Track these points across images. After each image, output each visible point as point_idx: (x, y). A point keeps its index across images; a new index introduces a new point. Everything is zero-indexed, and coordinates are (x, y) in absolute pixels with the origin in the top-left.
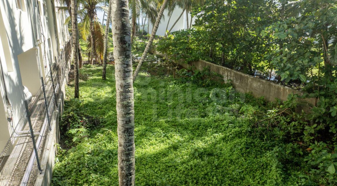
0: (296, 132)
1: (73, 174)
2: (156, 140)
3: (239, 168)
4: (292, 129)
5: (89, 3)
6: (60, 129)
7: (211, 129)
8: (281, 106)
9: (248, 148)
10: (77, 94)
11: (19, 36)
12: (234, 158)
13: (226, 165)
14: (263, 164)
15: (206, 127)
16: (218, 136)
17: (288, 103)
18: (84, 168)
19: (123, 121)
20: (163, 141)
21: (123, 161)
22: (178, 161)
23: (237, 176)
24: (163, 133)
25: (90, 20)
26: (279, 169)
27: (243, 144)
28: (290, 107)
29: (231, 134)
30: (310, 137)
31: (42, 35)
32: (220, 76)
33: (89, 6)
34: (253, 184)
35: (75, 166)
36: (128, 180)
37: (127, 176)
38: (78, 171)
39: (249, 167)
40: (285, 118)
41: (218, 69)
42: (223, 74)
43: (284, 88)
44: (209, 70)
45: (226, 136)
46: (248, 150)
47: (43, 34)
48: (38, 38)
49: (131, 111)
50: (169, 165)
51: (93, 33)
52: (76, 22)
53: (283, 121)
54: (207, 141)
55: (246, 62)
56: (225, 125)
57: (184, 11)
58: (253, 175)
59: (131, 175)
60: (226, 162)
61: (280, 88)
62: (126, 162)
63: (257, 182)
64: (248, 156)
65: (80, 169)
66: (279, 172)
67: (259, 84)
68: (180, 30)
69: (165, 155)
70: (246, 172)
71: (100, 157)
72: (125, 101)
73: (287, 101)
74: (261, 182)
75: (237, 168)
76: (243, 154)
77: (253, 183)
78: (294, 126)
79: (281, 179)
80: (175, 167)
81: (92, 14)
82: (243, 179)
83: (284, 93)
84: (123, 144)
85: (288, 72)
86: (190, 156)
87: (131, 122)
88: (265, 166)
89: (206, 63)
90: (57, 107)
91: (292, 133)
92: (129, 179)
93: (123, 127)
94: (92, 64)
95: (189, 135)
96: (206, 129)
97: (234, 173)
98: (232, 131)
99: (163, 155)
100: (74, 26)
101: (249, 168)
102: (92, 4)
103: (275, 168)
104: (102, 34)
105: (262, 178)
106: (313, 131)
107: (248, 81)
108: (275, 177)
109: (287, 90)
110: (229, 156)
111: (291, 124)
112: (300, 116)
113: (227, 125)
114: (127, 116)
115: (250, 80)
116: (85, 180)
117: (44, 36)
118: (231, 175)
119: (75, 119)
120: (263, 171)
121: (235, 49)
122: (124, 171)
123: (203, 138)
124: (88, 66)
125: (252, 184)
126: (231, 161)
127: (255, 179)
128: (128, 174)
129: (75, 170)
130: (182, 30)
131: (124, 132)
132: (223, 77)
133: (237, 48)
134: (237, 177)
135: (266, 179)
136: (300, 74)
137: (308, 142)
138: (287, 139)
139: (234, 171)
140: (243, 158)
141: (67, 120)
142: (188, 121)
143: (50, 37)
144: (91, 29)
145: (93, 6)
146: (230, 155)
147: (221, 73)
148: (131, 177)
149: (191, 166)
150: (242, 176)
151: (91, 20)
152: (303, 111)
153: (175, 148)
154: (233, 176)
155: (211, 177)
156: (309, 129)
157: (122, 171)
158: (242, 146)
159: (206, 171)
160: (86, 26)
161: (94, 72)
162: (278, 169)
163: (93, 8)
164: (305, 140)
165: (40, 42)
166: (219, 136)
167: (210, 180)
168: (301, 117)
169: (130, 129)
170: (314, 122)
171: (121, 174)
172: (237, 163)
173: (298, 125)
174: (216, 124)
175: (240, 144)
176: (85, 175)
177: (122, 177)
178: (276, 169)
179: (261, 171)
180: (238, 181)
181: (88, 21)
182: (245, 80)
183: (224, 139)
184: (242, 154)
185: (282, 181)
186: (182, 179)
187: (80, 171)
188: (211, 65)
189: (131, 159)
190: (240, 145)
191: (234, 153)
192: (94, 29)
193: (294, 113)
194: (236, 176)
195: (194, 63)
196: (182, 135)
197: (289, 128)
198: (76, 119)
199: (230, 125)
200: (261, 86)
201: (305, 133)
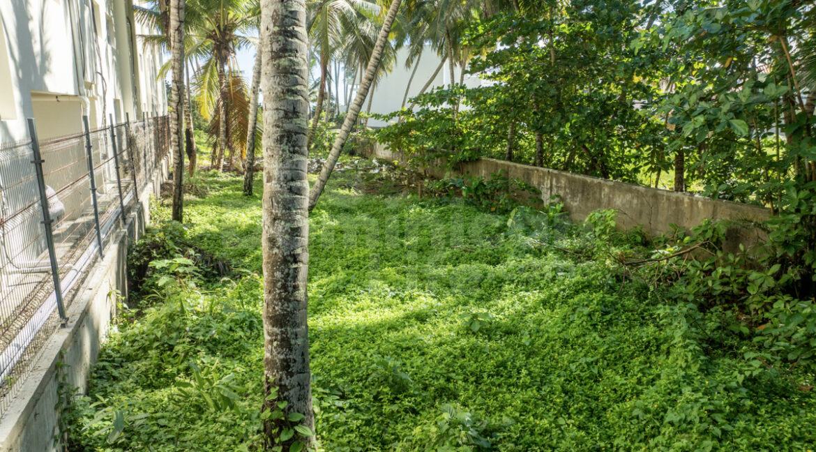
0: (727, 289)
1: (152, 353)
2: (372, 300)
3: (585, 356)
4: (718, 282)
5: (219, 27)
6: (129, 274)
7: (513, 286)
8: (687, 239)
9: (607, 313)
10: (178, 213)
11: (37, 48)
12: (573, 333)
13: (554, 352)
14: (649, 342)
15: (500, 281)
16: (529, 298)
17: (702, 229)
18: (181, 341)
19: (277, 109)
20: (390, 306)
21: (275, 219)
22: (428, 340)
23: (581, 371)
24: (391, 291)
25: (218, 66)
26: (692, 341)
27: (595, 302)
28: (708, 239)
29: (564, 290)
30: (766, 297)
31: (99, 76)
32: (533, 191)
33: (217, 32)
34: (626, 384)
35: (159, 334)
36: (288, 274)
37: (285, 261)
38: (166, 345)
39: (611, 349)
40: (697, 263)
41: (528, 174)
42: (539, 184)
43: (692, 200)
44: (506, 179)
45: (549, 297)
46: (608, 317)
47: (101, 74)
48: (89, 79)
49: (299, 87)
50: (404, 346)
51: (224, 96)
52: (179, 27)
53: (692, 270)
54: (502, 309)
55: (596, 161)
56: (547, 274)
57: (443, 61)
58: (624, 367)
59: (296, 261)
60: (553, 347)
61: (682, 201)
62: (283, 223)
63: (634, 380)
64: (608, 329)
65: (171, 343)
66: (691, 347)
67: (629, 196)
68: (435, 87)
69: (392, 328)
70: (605, 362)
71: (225, 325)
72: (285, 57)
73: (701, 226)
74: (644, 380)
75: (582, 354)
76: (594, 326)
77: (625, 382)
78: (723, 276)
79: (698, 366)
80: (420, 350)
81: (224, 52)
82: (596, 379)
83: (692, 211)
84: (275, 173)
85: (701, 119)
86: (458, 334)
87: (298, 117)
88: (655, 347)
89: (497, 164)
90: (125, 223)
91: (719, 292)
92: (291, 271)
93: (278, 127)
94: (221, 170)
95: (457, 297)
96: (500, 287)
97: (573, 367)
98: (567, 282)
99: (389, 329)
100: (176, 36)
101: (613, 352)
102: (225, 30)
103: (680, 339)
104: (247, 99)
105: (647, 371)
106: (771, 283)
107: (600, 194)
108: (681, 363)
109: (700, 204)
110: (559, 332)
111: (713, 274)
112: (736, 256)
113: (550, 275)
114: (287, 97)
115: (607, 190)
116: (181, 367)
117: (103, 79)
118: (565, 370)
119: (168, 252)
120: (648, 358)
121: (568, 125)
122: (278, 248)
123: (492, 302)
124: (211, 172)
125: (622, 384)
126: (566, 342)
127: (629, 374)
128: (289, 258)
129: (156, 344)
130: (438, 88)
131: (280, 140)
132: (540, 193)
133: (573, 121)
134: (582, 374)
135: (657, 372)
136: (732, 119)
137: (759, 312)
138: (706, 302)
139: (573, 362)
140: (595, 334)
141: (149, 254)
142: (453, 272)
143: (119, 97)
144: (221, 85)
145: (226, 34)
146: (563, 330)
147: (535, 182)
148: (294, 266)
149: (462, 349)
150: (595, 371)
151: (222, 66)
152: (741, 247)
153: (421, 318)
154: (572, 372)
155: (514, 373)
156: (761, 280)
157: (271, 248)
158: (593, 306)
159: (500, 358)
160: (210, 83)
161: (223, 185)
162: (688, 341)
163: (227, 38)
164: (752, 307)
165: (94, 94)
166: (533, 297)
167: (511, 377)
168: (737, 259)
169: (296, 133)
170: (772, 262)
171: (269, 257)
172: (582, 346)
173: (732, 274)
174: (525, 275)
175: (586, 303)
176: (183, 354)
177: (273, 266)
178: (684, 341)
179: (642, 358)
180: (585, 384)
181: (215, 68)
182: (595, 192)
183: (544, 303)
184: (591, 325)
185: (700, 370)
186: (438, 371)
187: (171, 348)
188: (509, 166)
189: (298, 217)
190: (587, 306)
191: (574, 325)
192: (228, 86)
193: (719, 254)
194: (578, 372)
195: (469, 167)
196: (438, 296)
197: (710, 283)
198: (171, 252)
199: (559, 274)
200: (635, 201)
201: (752, 290)
